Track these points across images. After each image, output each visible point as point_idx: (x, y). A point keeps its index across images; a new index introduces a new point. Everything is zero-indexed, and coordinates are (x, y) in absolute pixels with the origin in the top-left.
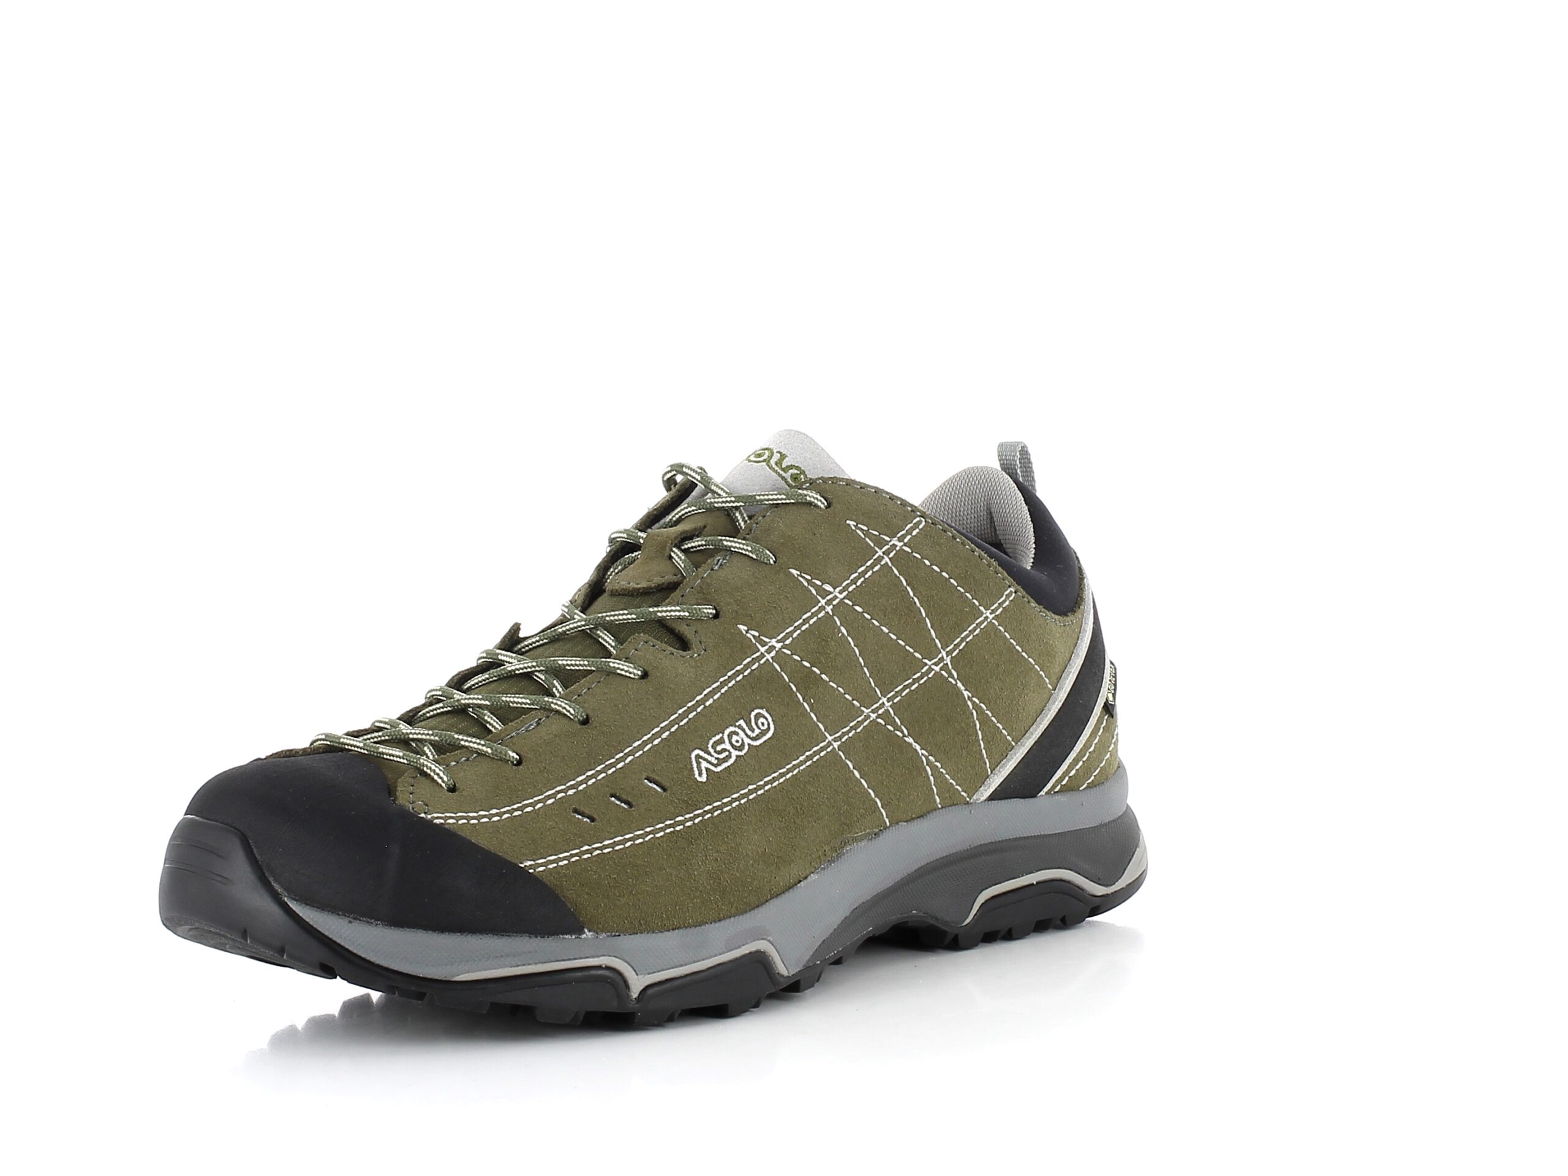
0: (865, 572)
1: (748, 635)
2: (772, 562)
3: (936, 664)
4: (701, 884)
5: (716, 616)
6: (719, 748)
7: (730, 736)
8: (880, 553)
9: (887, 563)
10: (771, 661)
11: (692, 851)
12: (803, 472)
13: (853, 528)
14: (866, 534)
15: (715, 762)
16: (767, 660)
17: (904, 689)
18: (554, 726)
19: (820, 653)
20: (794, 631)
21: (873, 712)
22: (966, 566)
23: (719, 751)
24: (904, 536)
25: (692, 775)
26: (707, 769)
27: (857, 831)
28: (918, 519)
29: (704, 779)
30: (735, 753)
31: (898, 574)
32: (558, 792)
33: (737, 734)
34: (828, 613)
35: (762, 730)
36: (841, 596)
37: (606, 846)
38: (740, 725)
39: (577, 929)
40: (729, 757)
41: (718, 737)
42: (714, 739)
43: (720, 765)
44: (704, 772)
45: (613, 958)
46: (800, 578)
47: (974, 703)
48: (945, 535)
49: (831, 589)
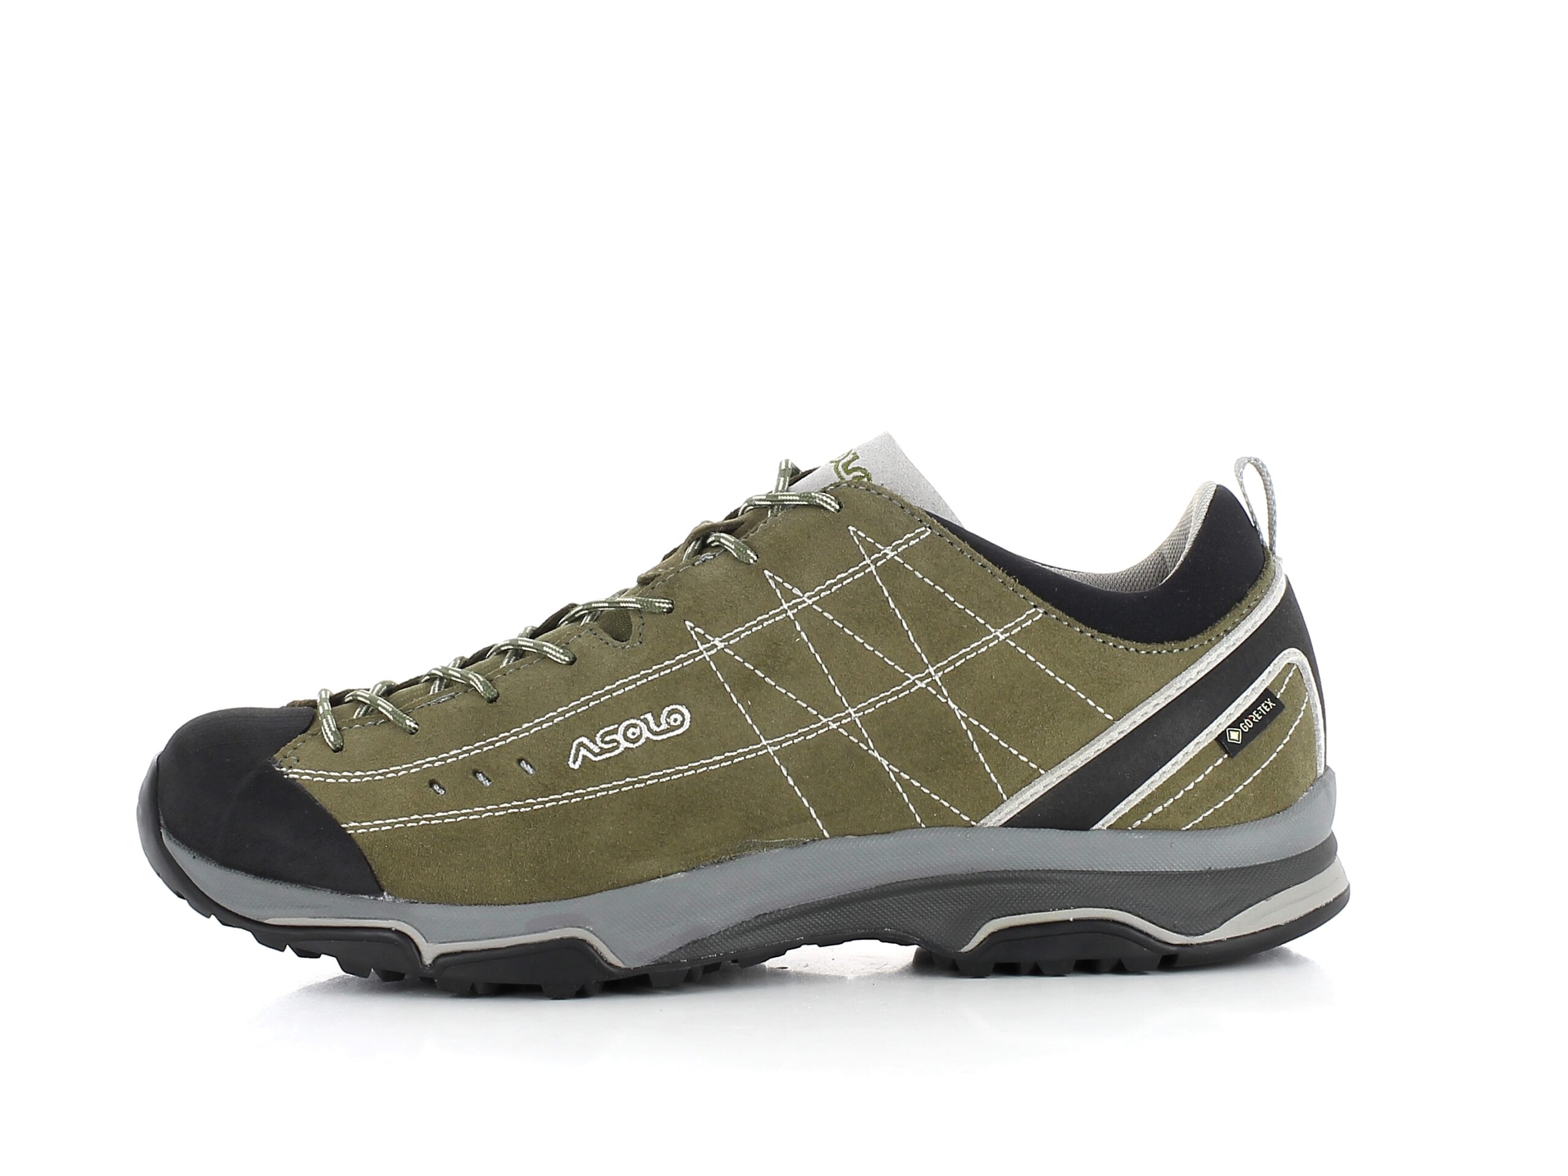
0: (846, 578)
1: (693, 632)
2: (751, 561)
3: (921, 679)
4: (519, 866)
5: (670, 611)
6: (608, 739)
7: (627, 728)
8: (868, 561)
9: (872, 571)
10: (708, 659)
11: (525, 833)
12: (867, 475)
13: (852, 534)
14: (862, 540)
15: (597, 750)
16: (704, 658)
17: (876, 702)
18: (465, 702)
19: (766, 656)
20: (743, 632)
21: (834, 722)
22: (969, 582)
23: (606, 741)
24: (899, 545)
25: (565, 761)
26: (584, 757)
27: (771, 837)
28: (923, 529)
29: (576, 766)
30: (624, 744)
31: (881, 584)
32: (428, 762)
33: (634, 726)
34: (789, 617)
35: (671, 726)
36: (810, 602)
37: (437, 818)
38: (646, 719)
39: (377, 890)
40: (617, 748)
41: (612, 728)
42: (606, 729)
43: (601, 755)
44: (580, 758)
45: (403, 923)
46: (770, 581)
47: (968, 724)
48: (949, 548)
49: (801, 595)
